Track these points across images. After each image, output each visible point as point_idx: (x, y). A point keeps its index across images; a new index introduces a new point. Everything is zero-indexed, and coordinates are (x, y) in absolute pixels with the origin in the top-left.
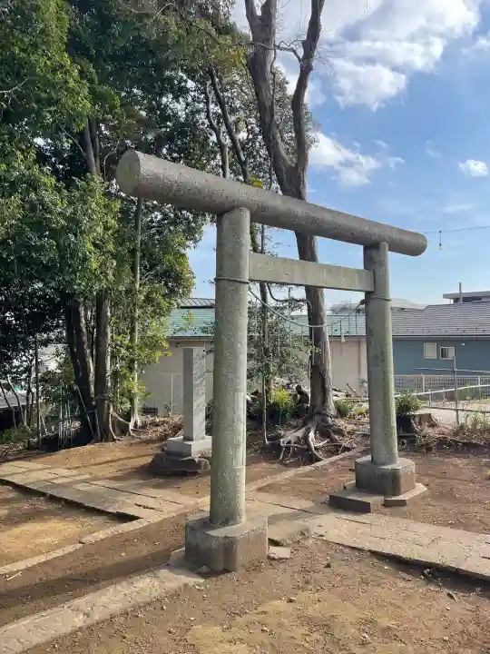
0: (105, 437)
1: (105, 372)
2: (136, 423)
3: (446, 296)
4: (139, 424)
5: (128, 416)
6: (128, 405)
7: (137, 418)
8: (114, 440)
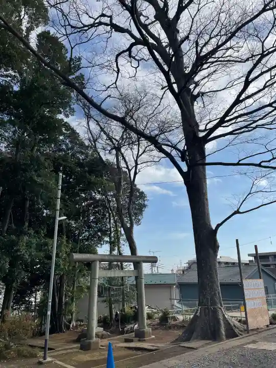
0: (61, 331)
1: (62, 302)
2: (73, 325)
3: (249, 255)
4: (75, 325)
5: (70, 322)
6: (70, 317)
7: (74, 323)
8: (64, 332)
